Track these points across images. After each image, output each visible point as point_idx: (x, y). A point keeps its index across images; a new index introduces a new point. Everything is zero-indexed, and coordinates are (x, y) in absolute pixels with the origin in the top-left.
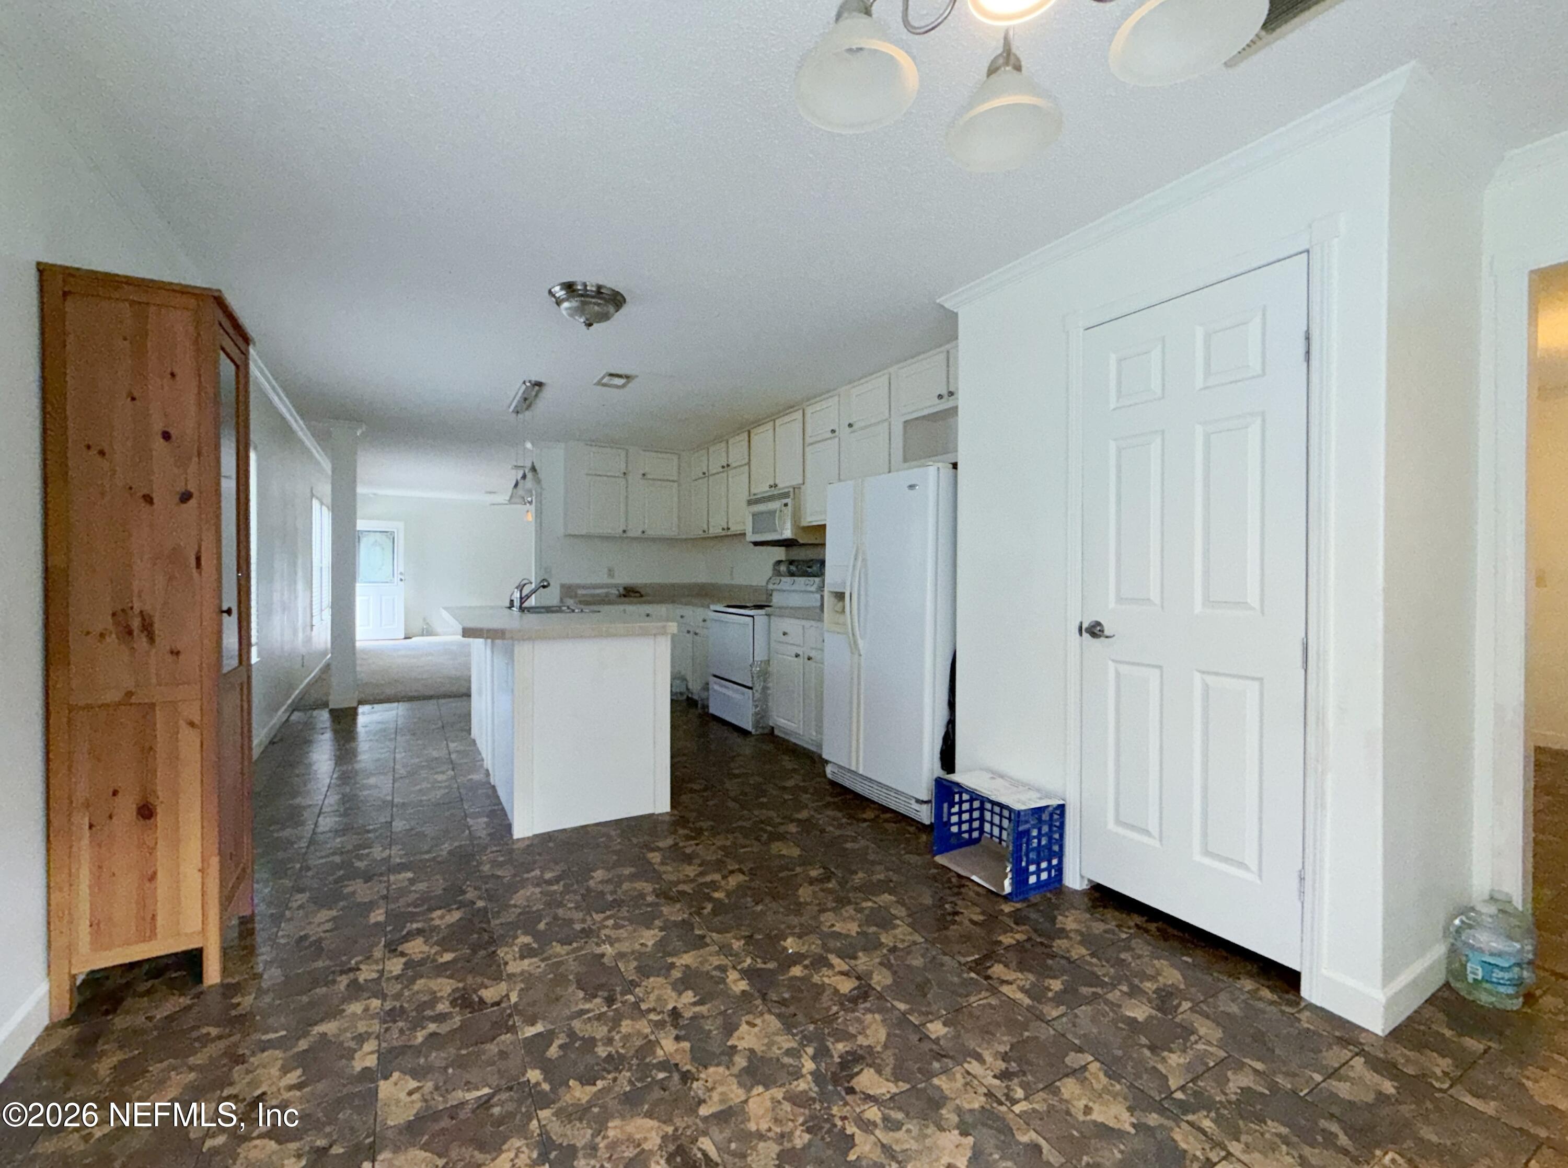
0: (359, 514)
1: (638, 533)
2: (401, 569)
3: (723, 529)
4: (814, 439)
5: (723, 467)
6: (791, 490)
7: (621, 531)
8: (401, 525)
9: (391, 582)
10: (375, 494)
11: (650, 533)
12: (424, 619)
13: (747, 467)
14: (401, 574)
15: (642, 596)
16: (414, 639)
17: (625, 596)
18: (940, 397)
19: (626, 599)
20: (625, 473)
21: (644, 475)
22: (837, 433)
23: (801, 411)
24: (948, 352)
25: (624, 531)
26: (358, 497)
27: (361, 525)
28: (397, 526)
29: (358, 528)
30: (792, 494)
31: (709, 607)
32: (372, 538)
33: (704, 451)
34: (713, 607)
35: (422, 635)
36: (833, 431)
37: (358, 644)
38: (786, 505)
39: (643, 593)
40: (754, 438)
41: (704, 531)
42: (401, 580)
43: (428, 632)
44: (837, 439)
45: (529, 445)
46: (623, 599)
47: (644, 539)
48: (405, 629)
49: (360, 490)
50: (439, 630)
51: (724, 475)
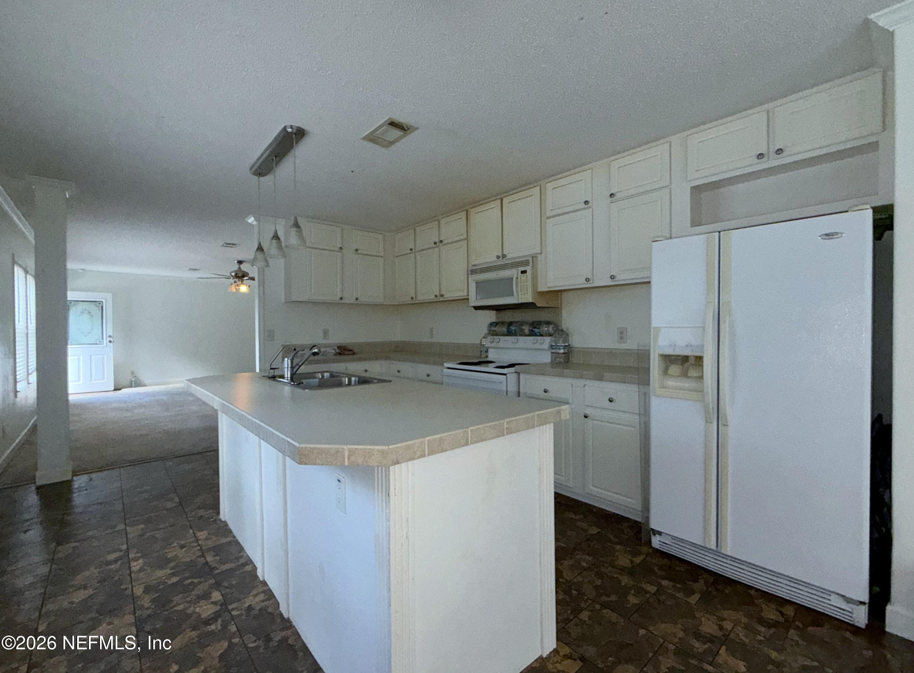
0: (69, 287)
1: (353, 301)
2: (110, 332)
3: (436, 296)
4: (555, 213)
5: (435, 243)
6: (530, 258)
7: (338, 299)
8: (109, 296)
9: (101, 343)
10: (83, 270)
11: (363, 299)
12: (133, 373)
13: (465, 242)
14: (110, 336)
15: (354, 354)
16: (123, 390)
17: (340, 354)
18: (760, 156)
19: (342, 357)
20: (341, 248)
21: (357, 250)
22: (590, 205)
23: (538, 187)
24: (768, 112)
25: (341, 298)
26: (69, 273)
27: (71, 296)
28: (106, 298)
29: (69, 299)
30: (531, 263)
31: (443, 365)
32: (80, 307)
33: (412, 231)
34: (446, 365)
35: (131, 386)
36: (586, 202)
37: (71, 398)
38: (524, 272)
39: (355, 351)
40: (471, 217)
41: (412, 298)
42: (110, 342)
43: (137, 383)
44: (591, 209)
45: (251, 220)
46: (338, 357)
47: (357, 305)
48: (115, 382)
49: (70, 265)
50: (146, 382)
51: (437, 249)
